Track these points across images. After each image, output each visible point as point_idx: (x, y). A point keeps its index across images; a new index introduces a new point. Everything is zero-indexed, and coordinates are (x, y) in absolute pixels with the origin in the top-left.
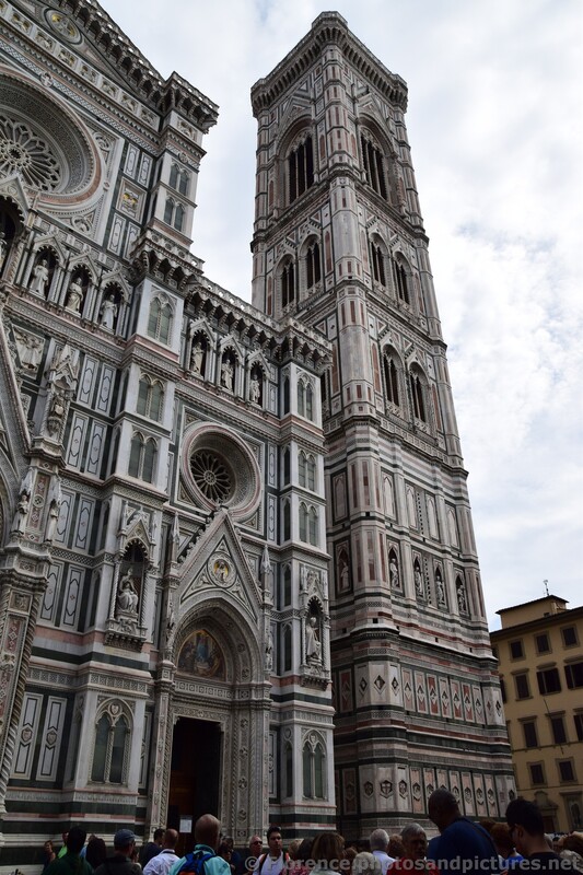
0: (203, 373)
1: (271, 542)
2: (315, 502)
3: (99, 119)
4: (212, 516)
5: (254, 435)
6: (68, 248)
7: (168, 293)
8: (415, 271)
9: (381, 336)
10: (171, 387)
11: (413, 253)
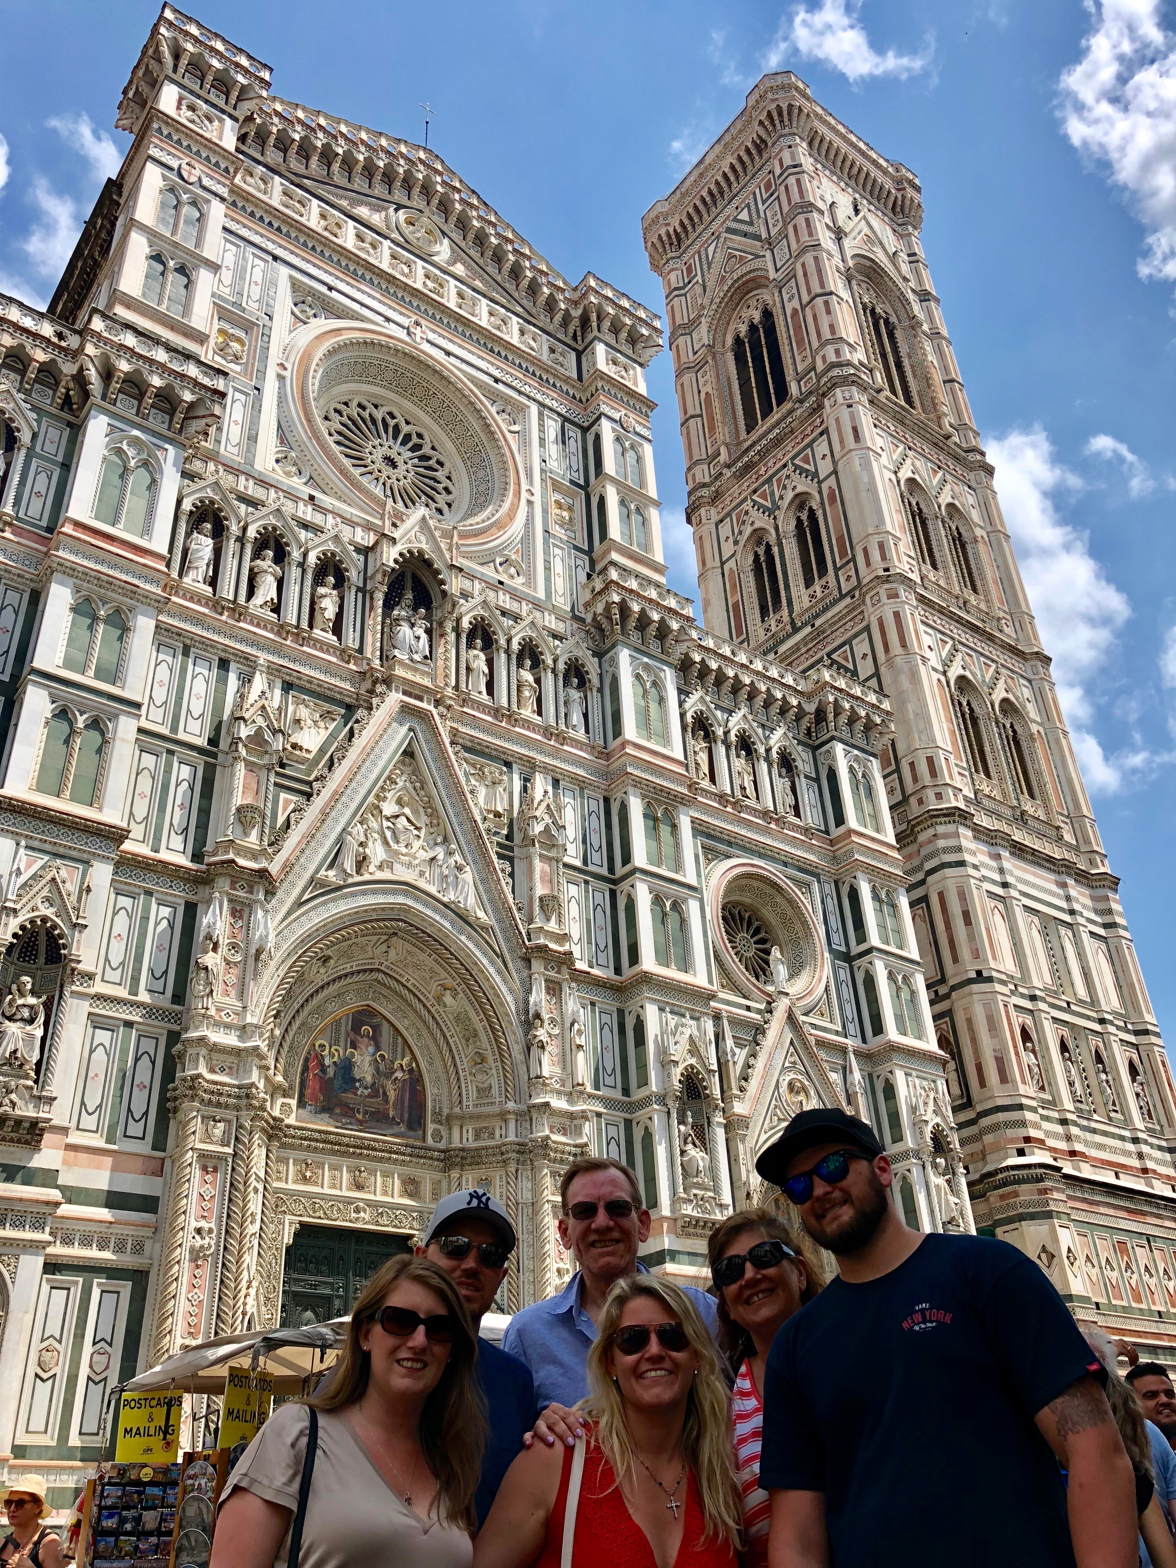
0: (713, 780)
1: (854, 1040)
2: (907, 967)
3: (497, 381)
4: (770, 1010)
5: (800, 870)
6: (503, 614)
7: (651, 662)
8: (979, 532)
9: (947, 664)
10: (684, 816)
11: (971, 500)
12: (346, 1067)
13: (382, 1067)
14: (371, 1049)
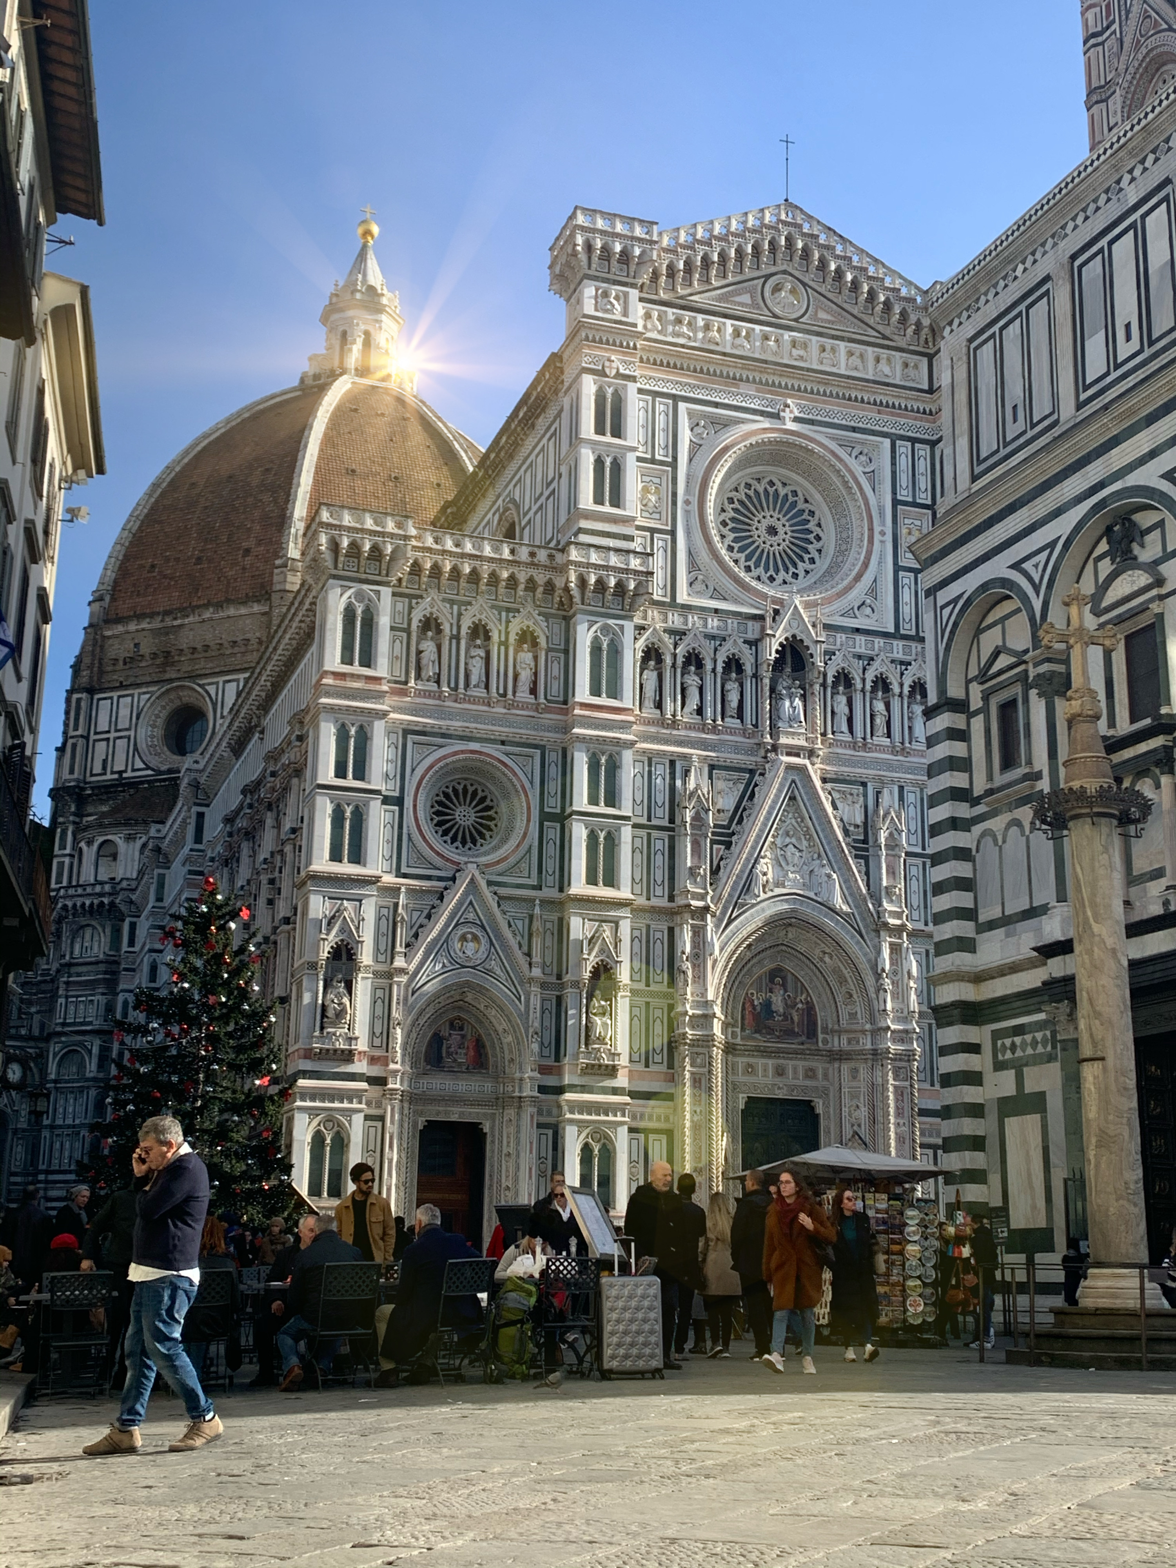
3: (854, 429)
6: (859, 657)
12: (767, 1005)
13: (789, 1002)
14: (782, 992)
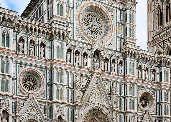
0: (141, 77)
1: (158, 116)
2: (168, 104)
3: (109, 5)
4: (145, 113)
5: (154, 90)
6: (110, 55)
7: (132, 60)
10: (135, 86)
